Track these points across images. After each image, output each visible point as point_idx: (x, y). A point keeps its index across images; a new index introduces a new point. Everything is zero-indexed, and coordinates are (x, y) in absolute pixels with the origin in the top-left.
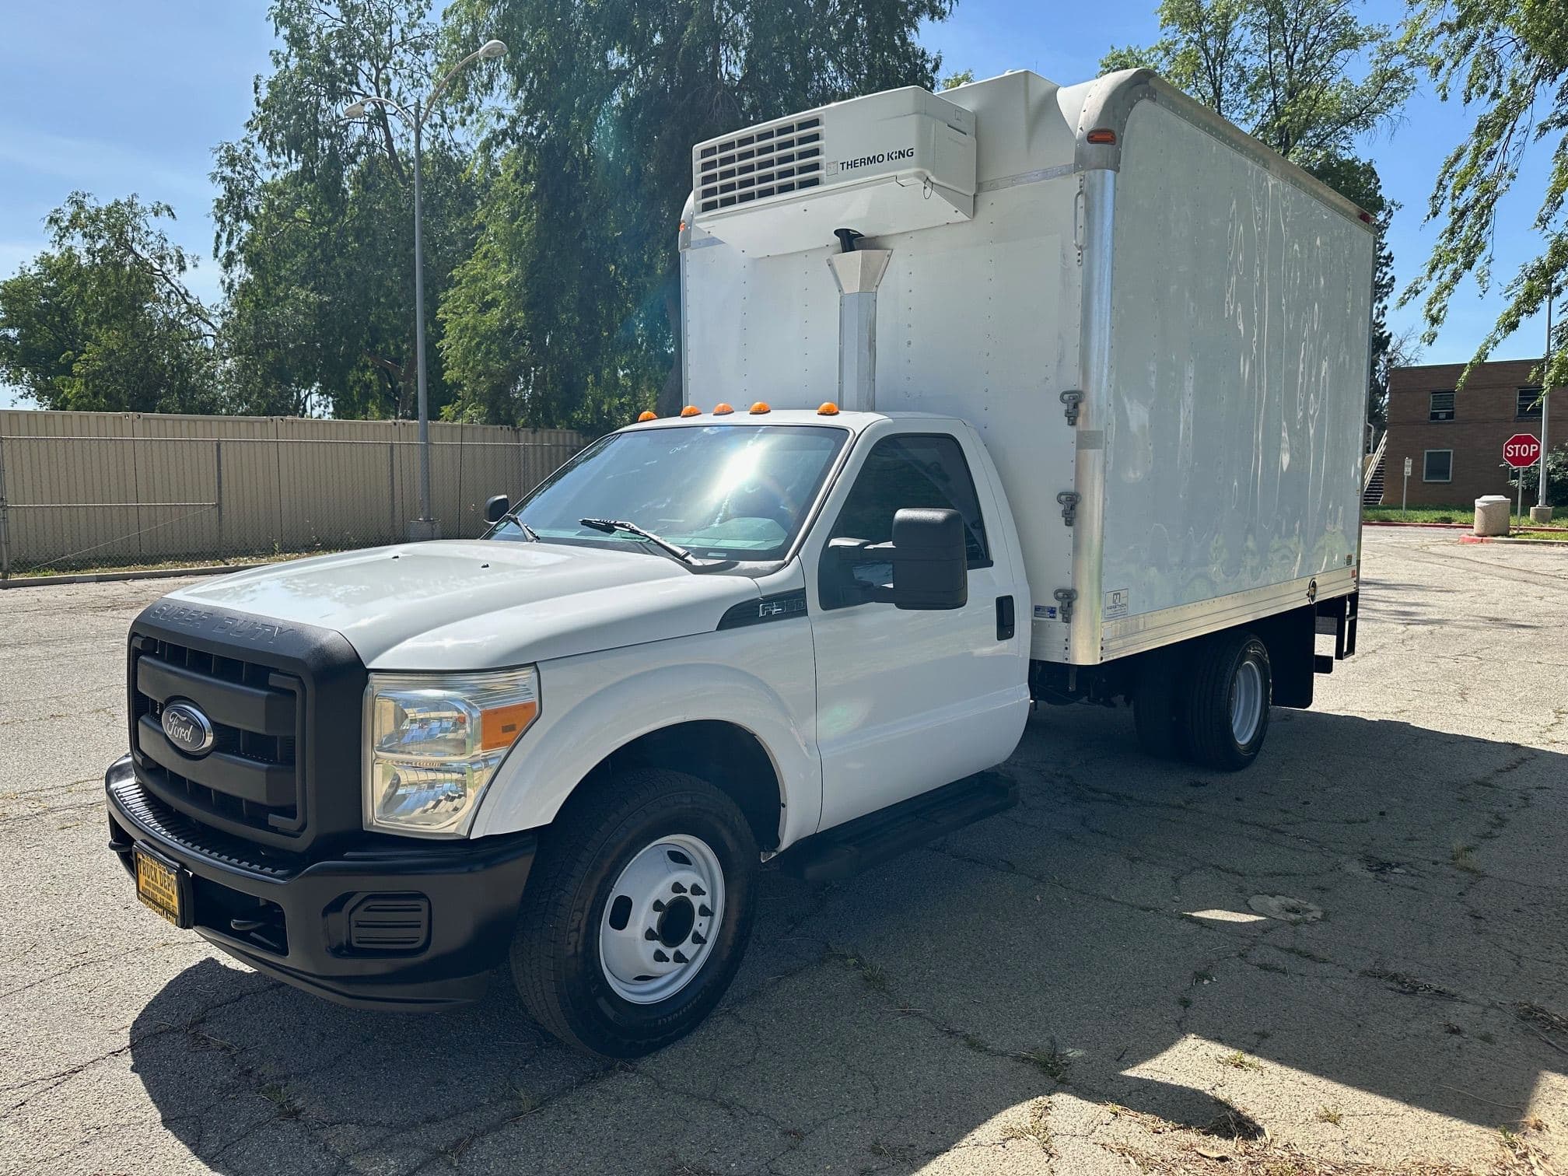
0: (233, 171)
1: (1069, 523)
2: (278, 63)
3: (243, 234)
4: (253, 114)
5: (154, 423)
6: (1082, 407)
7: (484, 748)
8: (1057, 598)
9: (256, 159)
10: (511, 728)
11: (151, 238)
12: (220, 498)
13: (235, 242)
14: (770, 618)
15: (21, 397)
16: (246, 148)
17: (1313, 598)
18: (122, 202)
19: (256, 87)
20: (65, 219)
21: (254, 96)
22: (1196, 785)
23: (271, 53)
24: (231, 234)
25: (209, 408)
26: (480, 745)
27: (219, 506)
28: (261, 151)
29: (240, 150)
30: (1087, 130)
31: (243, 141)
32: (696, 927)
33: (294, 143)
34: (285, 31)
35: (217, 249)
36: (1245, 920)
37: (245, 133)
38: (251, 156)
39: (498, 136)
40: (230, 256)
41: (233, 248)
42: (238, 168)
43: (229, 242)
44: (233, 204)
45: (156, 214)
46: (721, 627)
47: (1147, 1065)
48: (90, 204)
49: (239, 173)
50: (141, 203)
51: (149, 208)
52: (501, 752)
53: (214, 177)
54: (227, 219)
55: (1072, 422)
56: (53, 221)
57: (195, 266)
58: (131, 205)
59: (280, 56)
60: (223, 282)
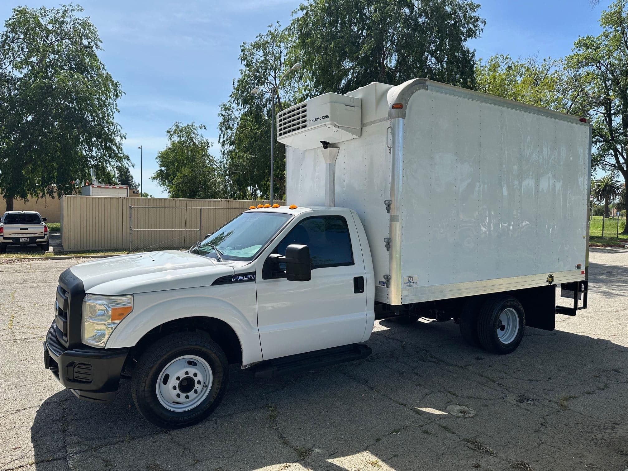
0: (226, 112)
1: (388, 250)
2: (242, 73)
3: (228, 134)
4: (232, 92)
5: (183, 202)
6: (391, 206)
7: (112, 320)
8: (384, 278)
9: (233, 108)
10: (122, 314)
11: (198, 137)
12: (201, 228)
13: (226, 137)
14: (237, 281)
15: (165, 190)
16: (229, 104)
17: (550, 283)
18: (190, 125)
19: (234, 83)
20: (172, 131)
21: (233, 86)
22: (477, 359)
23: (240, 70)
24: (224, 134)
25: (214, 196)
26: (111, 319)
27: (200, 230)
28: (234, 105)
29: (228, 105)
30: (392, 104)
31: (229, 102)
32: (196, 387)
33: (245, 102)
34: (245, 63)
35: (219, 140)
36: (438, 413)
37: (229, 99)
38: (231, 107)
39: (305, 96)
40: (224, 142)
41: (225, 139)
42: (227, 111)
43: (224, 137)
44: (225, 124)
45: (201, 128)
46: (212, 285)
47: (340, 459)
48: (181, 126)
49: (227, 113)
50: (197, 125)
51: (198, 126)
52: (118, 322)
53: (219, 115)
54: (223, 129)
55: (388, 212)
56: (169, 132)
57: (212, 146)
58: (192, 126)
59: (243, 71)
60: (221, 151)
